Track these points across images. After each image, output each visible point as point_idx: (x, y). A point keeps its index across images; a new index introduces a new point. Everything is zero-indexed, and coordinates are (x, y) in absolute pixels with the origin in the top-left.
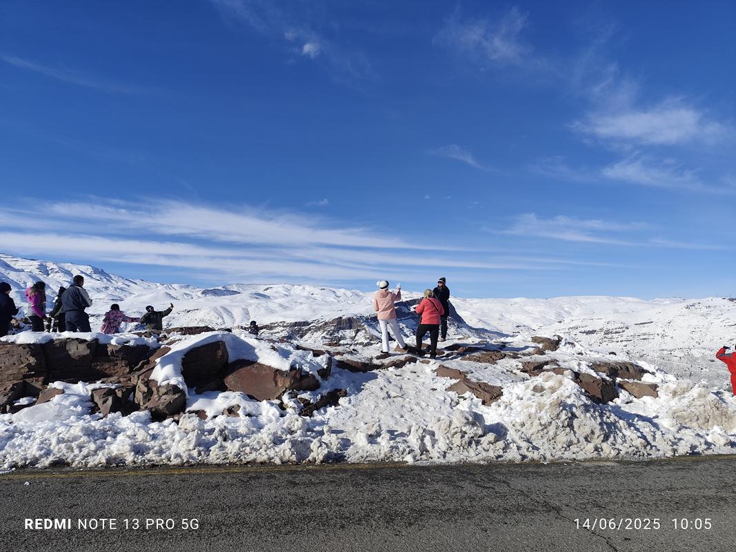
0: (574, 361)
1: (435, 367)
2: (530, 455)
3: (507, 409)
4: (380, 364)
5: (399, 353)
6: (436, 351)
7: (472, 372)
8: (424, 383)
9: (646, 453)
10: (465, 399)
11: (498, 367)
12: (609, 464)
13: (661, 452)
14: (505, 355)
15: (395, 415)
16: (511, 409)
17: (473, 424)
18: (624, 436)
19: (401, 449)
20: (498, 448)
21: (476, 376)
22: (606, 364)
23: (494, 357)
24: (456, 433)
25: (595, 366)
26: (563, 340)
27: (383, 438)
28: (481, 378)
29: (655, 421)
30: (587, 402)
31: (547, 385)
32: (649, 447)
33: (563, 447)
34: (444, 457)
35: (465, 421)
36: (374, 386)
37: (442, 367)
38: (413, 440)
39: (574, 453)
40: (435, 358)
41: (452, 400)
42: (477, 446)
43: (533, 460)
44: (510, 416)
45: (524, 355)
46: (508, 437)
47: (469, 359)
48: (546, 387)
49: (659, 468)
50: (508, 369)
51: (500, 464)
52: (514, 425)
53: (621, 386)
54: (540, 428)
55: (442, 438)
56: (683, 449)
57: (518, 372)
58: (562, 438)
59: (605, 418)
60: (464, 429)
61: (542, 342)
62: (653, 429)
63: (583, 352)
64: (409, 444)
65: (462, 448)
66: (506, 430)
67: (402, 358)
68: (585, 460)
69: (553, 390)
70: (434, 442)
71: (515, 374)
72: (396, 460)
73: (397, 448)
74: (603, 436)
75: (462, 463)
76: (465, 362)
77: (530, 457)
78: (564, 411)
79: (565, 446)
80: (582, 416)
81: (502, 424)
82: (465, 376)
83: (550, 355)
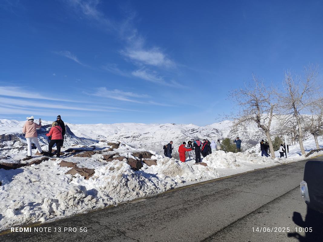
0: (126, 153)
1: (59, 162)
2: (109, 203)
3: (97, 181)
4: (26, 163)
5: (38, 156)
6: (60, 153)
7: (79, 163)
8: (52, 172)
9: (156, 192)
10: (76, 178)
11: (92, 158)
12: (142, 200)
13: (161, 190)
14: (96, 153)
15: (34, 193)
16: (99, 180)
17: (80, 192)
18: (148, 185)
19: (37, 214)
20: (93, 202)
21: (81, 165)
22: (138, 153)
23: (90, 154)
24: (71, 199)
25: (134, 154)
26: (121, 144)
27: (25, 210)
28: (84, 166)
29: (157, 176)
30: (133, 173)
31: (116, 166)
32: (156, 189)
33: (123, 196)
34: (64, 213)
35: (76, 192)
36: (21, 177)
37: (63, 161)
38: (45, 208)
39: (128, 198)
40: (59, 157)
41: (68, 179)
42: (82, 203)
43: (110, 205)
44: (99, 184)
45: (104, 151)
46: (98, 196)
47: (78, 156)
48: (115, 167)
49: (161, 198)
50: (97, 159)
51: (94, 211)
52: (101, 189)
53: (144, 162)
54: (113, 188)
55: (62, 203)
56: (168, 187)
57: (102, 160)
58: (123, 191)
59: (140, 179)
60: (75, 196)
61: (112, 145)
62: (157, 180)
63: (129, 148)
64: (42, 210)
65: (74, 206)
66: (97, 192)
67: (40, 158)
68: (133, 200)
69: (118, 169)
70: (58, 205)
71: (100, 161)
72: (34, 222)
73: (34, 214)
74: (139, 187)
75: (74, 215)
76: (76, 158)
77: (109, 204)
78: (124, 179)
79: (124, 195)
80: (131, 179)
81: (95, 189)
82: (76, 165)
83: (116, 151)
